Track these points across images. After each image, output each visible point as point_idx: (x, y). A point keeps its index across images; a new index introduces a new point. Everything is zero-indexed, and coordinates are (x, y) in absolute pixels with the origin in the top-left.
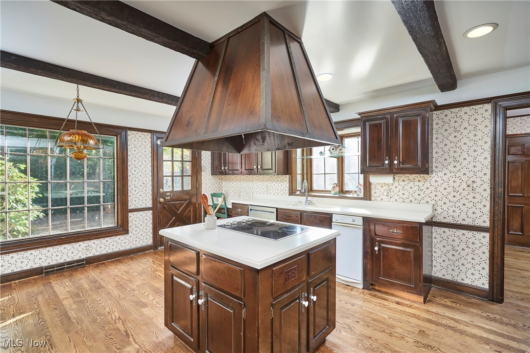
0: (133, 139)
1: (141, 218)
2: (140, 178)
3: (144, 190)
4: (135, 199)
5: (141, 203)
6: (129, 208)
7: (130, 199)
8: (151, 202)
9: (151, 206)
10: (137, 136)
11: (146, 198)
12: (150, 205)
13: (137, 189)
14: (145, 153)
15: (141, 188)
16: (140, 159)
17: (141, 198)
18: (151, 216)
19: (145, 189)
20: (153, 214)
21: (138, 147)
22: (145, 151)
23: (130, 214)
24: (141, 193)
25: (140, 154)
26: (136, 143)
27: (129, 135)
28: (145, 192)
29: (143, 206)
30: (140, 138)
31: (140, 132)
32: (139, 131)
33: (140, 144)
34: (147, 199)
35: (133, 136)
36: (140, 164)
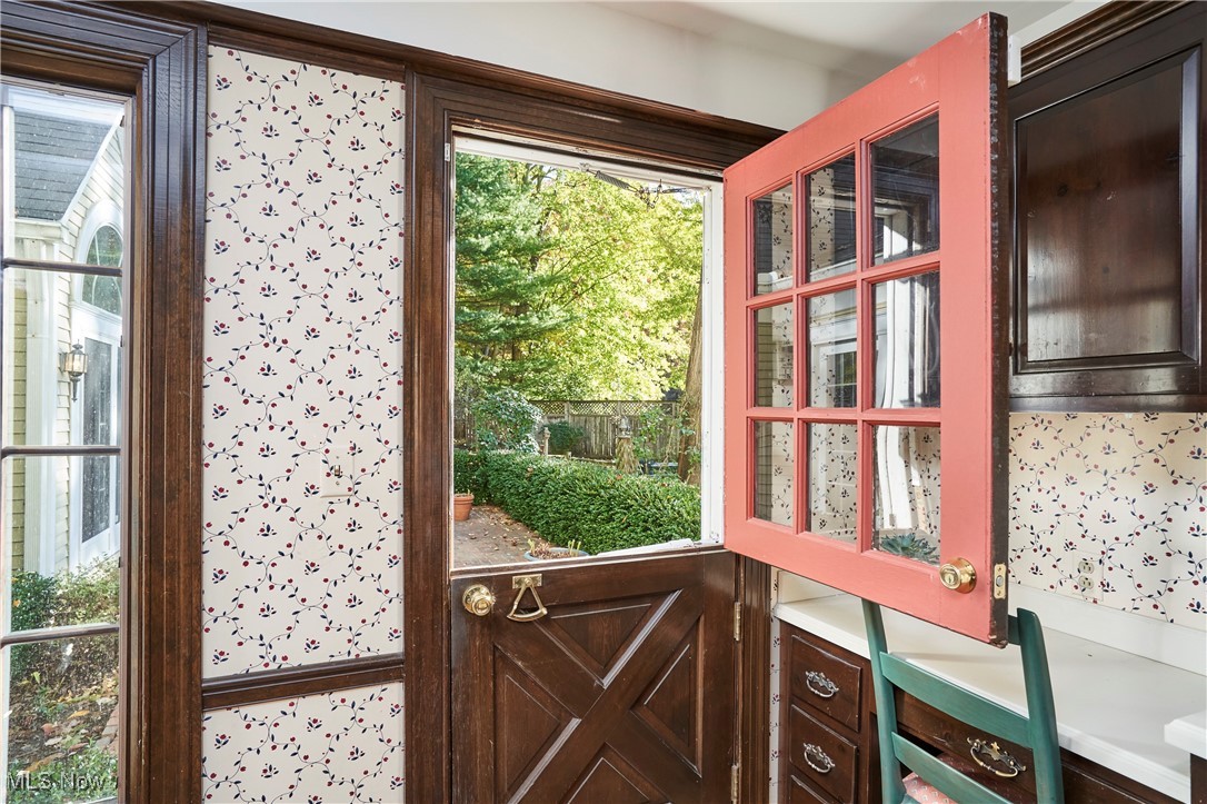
0: (257, 120)
1: (314, 744)
2: (311, 430)
3: (336, 526)
4: (265, 596)
5: (311, 625)
6: (211, 671)
7: (214, 596)
8: (395, 616)
9: (396, 647)
10: (286, 96)
11: (352, 586)
12: (384, 637)
13: (278, 520)
14: (353, 235)
15: (313, 508)
16: (313, 274)
17: (312, 587)
18: (396, 728)
19: (345, 513)
20: (414, 711)
21: (300, 183)
22: (354, 221)
23: (218, 722)
24: (311, 549)
25: (311, 237)
26: (277, 149)
27: (223, 83)
28: (350, 540)
29: (333, 650)
30: (314, 118)
31: (314, 70)
32: (307, 58)
33: (313, 158)
34: (366, 591)
35: (257, 91)
36: (310, 313)
